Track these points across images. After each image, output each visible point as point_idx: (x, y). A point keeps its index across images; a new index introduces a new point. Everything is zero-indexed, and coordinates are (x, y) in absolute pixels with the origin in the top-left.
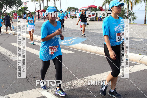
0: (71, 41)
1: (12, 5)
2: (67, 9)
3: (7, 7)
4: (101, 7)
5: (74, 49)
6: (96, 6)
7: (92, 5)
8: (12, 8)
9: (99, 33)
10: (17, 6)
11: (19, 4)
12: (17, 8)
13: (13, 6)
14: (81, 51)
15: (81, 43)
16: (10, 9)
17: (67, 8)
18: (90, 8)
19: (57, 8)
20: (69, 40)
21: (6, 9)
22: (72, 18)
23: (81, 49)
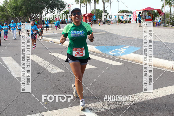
0: (122, 50)
1: (54, 8)
2: (118, 13)
3: (47, 10)
4: (160, 10)
5: (124, 60)
6: (153, 9)
7: (149, 8)
8: (53, 12)
9: (156, 40)
10: (60, 9)
11: (62, 7)
12: (60, 12)
13: (55, 10)
14: (133, 62)
15: (133, 53)
16: (52, 13)
17: (119, 11)
18: (146, 11)
19: (107, 11)
20: (119, 50)
21: (47, 12)
22: (125, 23)
23: (133, 60)
